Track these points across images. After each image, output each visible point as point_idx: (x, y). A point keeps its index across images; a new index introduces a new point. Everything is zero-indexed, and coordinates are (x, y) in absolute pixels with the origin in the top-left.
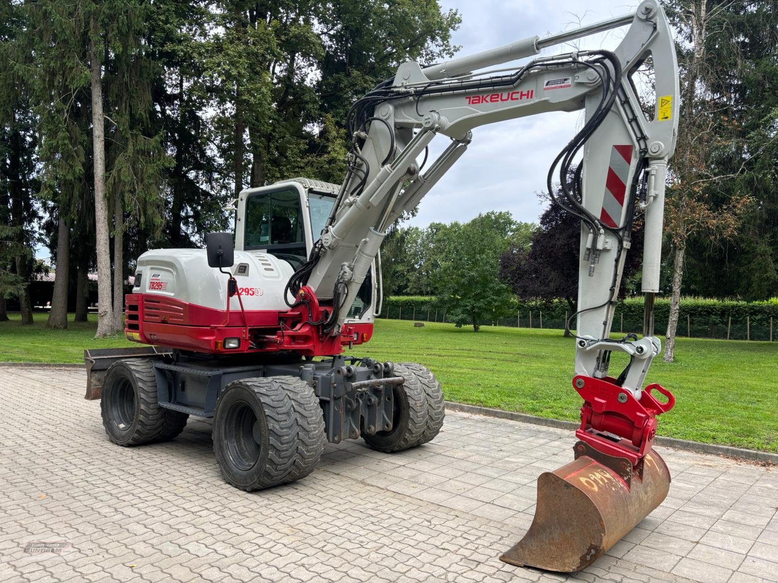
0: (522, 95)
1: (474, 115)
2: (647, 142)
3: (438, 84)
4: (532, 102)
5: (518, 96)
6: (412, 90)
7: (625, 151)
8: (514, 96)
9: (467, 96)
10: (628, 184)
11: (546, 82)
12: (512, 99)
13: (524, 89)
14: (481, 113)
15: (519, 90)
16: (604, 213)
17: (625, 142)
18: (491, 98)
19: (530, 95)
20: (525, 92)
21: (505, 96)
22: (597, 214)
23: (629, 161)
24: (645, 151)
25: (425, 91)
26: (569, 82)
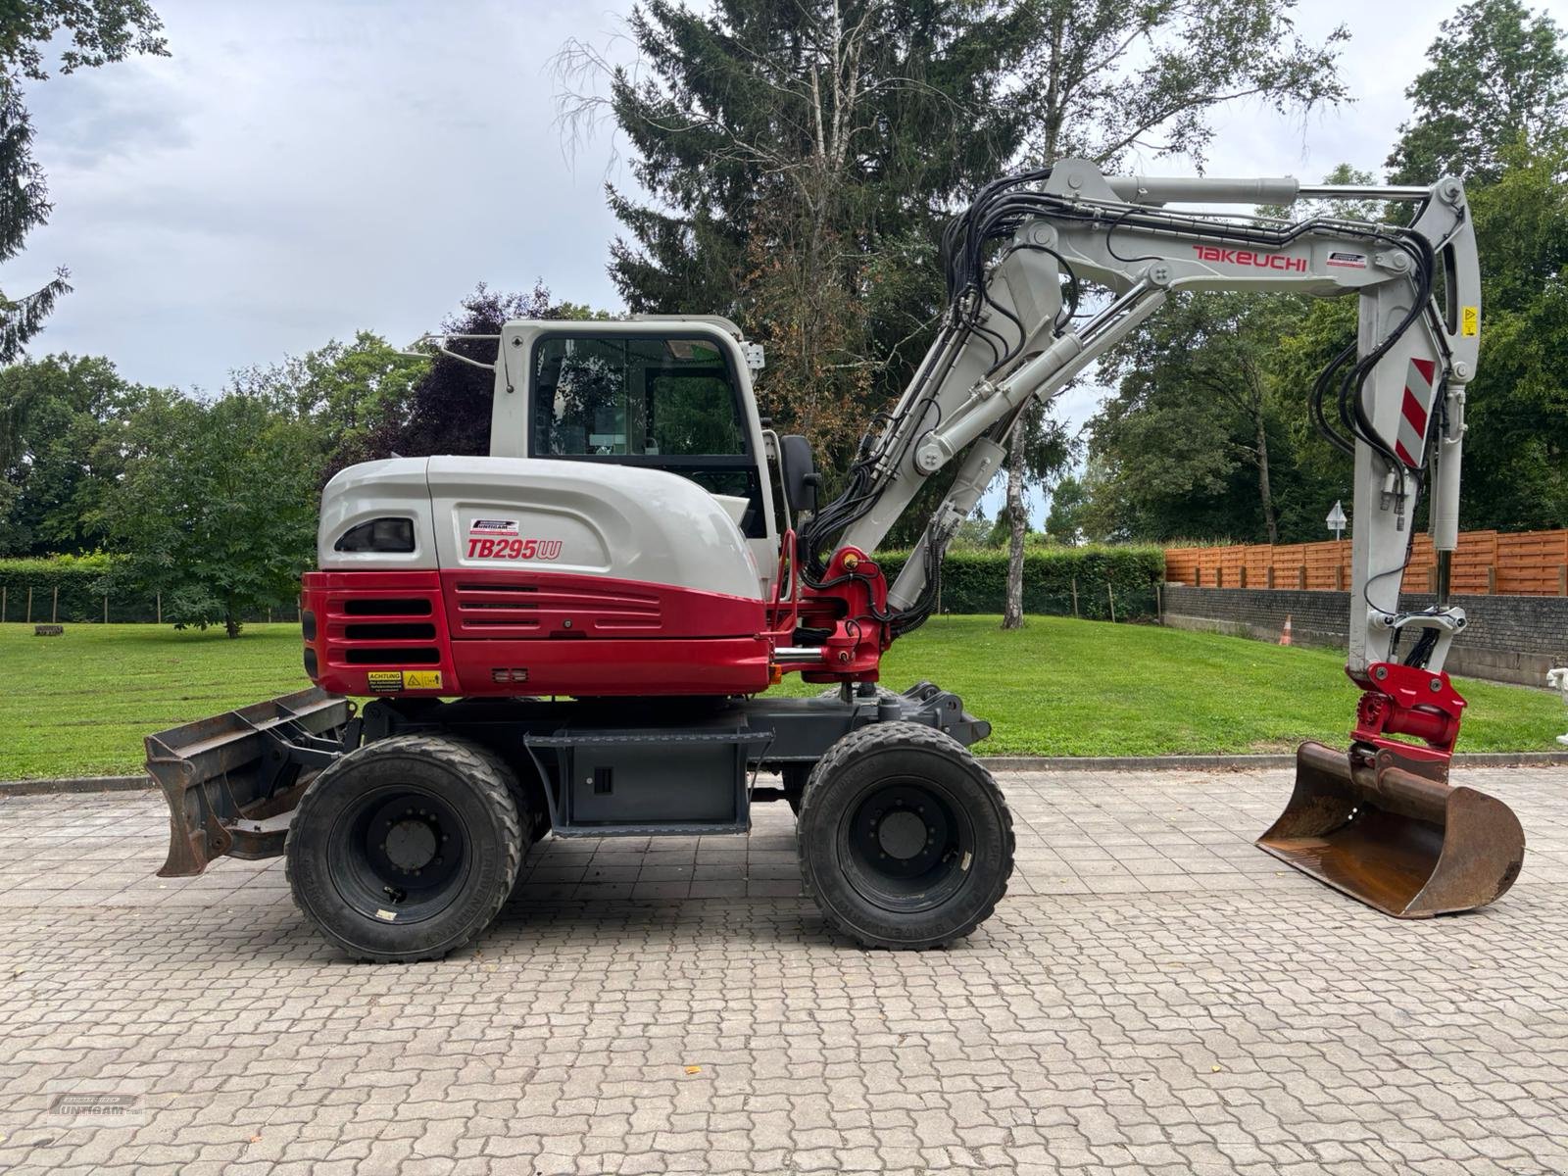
0: (1289, 264)
1: (1212, 277)
2: (1452, 359)
3: (1143, 212)
4: (1305, 278)
5: (1283, 263)
6: (1098, 211)
7: (1425, 368)
8: (1277, 262)
9: (1197, 244)
10: (1429, 412)
11: (1330, 253)
12: (1273, 266)
13: (1295, 255)
14: (1220, 277)
15: (1285, 255)
16: (1399, 445)
17: (1425, 355)
18: (1238, 258)
19: (1300, 266)
20: (1294, 260)
21: (1261, 259)
22: (1393, 446)
23: (1430, 382)
24: (1449, 371)
25: (1124, 220)
26: (1365, 261)
